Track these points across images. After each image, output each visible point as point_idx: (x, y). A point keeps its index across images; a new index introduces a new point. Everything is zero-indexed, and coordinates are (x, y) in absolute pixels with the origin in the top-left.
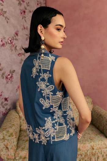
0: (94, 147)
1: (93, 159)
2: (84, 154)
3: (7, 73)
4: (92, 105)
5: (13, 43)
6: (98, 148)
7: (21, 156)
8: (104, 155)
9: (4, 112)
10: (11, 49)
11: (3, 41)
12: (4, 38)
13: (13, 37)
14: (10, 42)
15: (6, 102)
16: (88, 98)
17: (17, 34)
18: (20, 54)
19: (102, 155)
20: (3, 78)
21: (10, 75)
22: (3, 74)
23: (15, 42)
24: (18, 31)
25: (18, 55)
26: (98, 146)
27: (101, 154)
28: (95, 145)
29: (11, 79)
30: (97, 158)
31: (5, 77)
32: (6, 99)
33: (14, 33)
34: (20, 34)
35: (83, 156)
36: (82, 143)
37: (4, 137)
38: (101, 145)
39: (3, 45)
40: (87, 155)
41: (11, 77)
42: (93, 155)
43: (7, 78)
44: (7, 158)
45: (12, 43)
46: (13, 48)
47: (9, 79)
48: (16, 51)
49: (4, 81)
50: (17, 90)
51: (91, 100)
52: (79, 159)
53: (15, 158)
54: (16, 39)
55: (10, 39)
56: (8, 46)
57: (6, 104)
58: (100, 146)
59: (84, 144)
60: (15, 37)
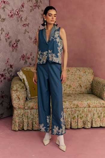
0: (90, 105)
1: (89, 115)
2: (82, 110)
3: (14, 42)
4: (93, 76)
5: (20, 15)
6: (93, 106)
7: (29, 106)
8: (99, 113)
9: (9, 78)
10: (17, 19)
11: (12, 13)
12: (13, 10)
13: (20, 9)
14: (17, 13)
15: (11, 69)
16: (89, 69)
17: (23, 6)
18: (24, 25)
19: (97, 113)
20: (10, 46)
21: (16, 44)
22: (10, 42)
23: (21, 13)
24: (24, 3)
25: (23, 25)
26: (94, 104)
27: (97, 111)
28: (91, 103)
29: (16, 47)
30: (92, 115)
31: (11, 45)
32: (11, 66)
33: (21, 6)
34: (25, 6)
35: (81, 112)
36: (80, 101)
37: (17, 88)
38: (97, 104)
39: (12, 16)
40: (84, 111)
41: (17, 46)
42: (89, 112)
43: (13, 46)
44: (18, 107)
45: (18, 14)
46: (19, 19)
47: (15, 48)
48: (21, 22)
49: (11, 49)
50: (20, 59)
51: (92, 71)
52: (77, 114)
53: (24, 108)
54: (22, 11)
55: (17, 11)
56: (15, 17)
57: (11, 71)
58: (95, 104)
59: (82, 101)
60: (21, 8)
